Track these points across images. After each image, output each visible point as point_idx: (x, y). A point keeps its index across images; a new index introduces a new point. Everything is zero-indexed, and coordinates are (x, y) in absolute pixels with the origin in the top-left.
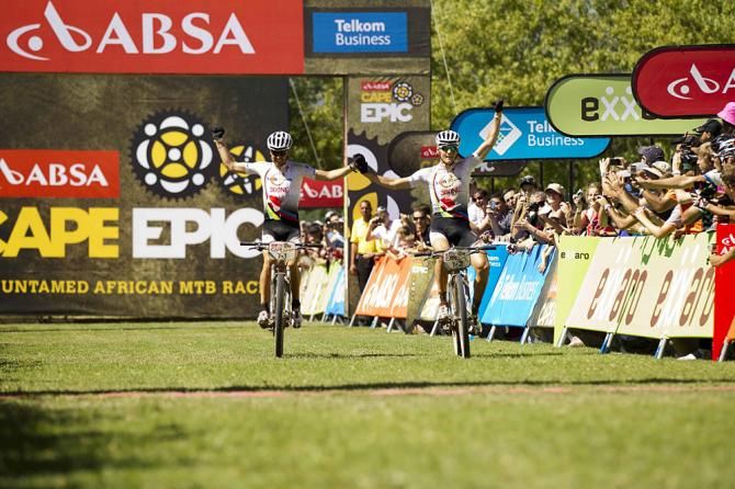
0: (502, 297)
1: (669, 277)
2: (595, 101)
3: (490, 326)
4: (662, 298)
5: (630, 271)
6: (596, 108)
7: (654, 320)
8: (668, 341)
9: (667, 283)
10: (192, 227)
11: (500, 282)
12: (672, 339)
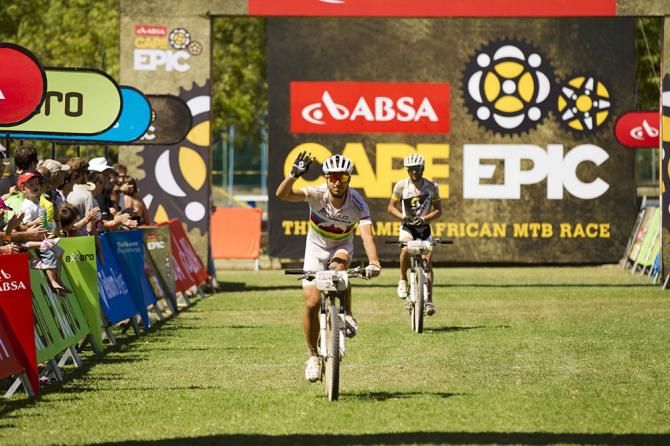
10: (527, 165)
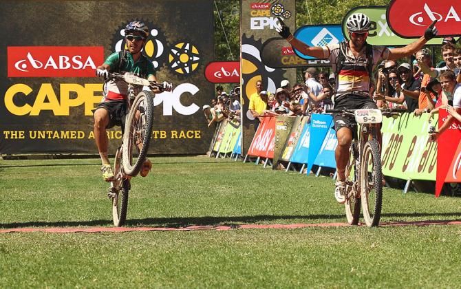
0: (326, 148)
1: (414, 140)
2: (375, 24)
3: (318, 167)
4: (410, 153)
5: (394, 135)
6: (375, 28)
7: (405, 168)
8: (411, 181)
9: (413, 144)
11: (326, 139)
12: (413, 180)
